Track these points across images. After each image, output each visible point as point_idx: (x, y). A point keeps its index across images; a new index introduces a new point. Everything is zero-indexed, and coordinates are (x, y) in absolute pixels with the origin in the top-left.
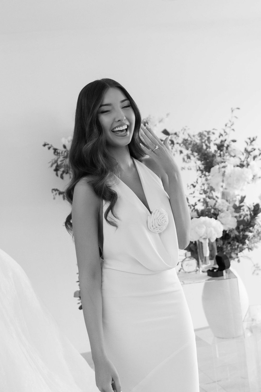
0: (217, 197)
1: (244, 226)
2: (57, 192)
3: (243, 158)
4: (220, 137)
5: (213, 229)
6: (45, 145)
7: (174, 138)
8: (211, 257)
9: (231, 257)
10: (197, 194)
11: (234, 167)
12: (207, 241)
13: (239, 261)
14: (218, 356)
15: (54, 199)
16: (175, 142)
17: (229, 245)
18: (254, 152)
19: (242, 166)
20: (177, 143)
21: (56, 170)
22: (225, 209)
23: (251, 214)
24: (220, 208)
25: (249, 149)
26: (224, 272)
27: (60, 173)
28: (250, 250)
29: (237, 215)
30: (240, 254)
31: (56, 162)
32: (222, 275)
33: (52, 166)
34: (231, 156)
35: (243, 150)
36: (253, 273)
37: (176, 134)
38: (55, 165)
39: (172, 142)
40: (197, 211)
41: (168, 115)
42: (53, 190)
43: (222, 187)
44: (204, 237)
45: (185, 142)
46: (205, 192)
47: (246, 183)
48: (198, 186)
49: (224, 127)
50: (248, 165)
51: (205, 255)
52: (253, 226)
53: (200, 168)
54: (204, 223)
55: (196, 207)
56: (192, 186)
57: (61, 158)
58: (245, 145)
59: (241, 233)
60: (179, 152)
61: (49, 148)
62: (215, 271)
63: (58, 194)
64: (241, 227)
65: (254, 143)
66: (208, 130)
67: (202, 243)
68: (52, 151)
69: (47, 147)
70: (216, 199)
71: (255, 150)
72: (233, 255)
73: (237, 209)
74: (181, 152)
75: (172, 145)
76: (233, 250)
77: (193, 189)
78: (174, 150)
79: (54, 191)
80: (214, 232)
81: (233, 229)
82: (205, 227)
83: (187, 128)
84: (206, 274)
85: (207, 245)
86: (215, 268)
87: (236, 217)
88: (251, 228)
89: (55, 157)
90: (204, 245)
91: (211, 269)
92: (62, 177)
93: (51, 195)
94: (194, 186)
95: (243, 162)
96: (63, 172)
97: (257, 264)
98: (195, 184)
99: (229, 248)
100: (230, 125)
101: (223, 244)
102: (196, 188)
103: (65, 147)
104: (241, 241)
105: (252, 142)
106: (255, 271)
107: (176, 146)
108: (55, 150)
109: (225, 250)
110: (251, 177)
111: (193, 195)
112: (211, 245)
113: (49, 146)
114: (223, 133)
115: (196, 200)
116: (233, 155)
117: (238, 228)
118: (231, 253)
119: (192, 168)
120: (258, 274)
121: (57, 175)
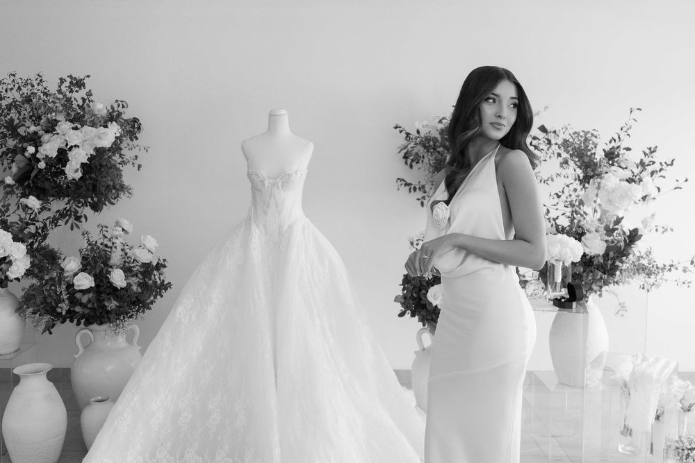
0: (585, 213)
1: (614, 253)
2: (402, 182)
3: (636, 171)
4: (610, 142)
5: (569, 250)
6: (396, 128)
7: (551, 136)
8: (564, 284)
9: (591, 289)
10: (561, 206)
11: (620, 180)
12: (561, 264)
13: (600, 295)
14: (566, 408)
15: (398, 189)
16: (553, 142)
17: (591, 274)
18: (652, 166)
19: (630, 181)
20: (556, 144)
21: (405, 157)
22: (593, 229)
23: (625, 240)
24: (586, 227)
25: (647, 160)
26: (574, 304)
27: (409, 161)
28: (616, 284)
29: (610, 239)
30: (605, 288)
31: (405, 147)
32: (571, 307)
33: (400, 152)
34: (620, 167)
35: (638, 162)
36: (617, 313)
37: (555, 132)
38: (405, 151)
39: (549, 142)
40: (557, 226)
41: (546, 108)
42: (398, 179)
43: (595, 202)
44: (556, 258)
45: (566, 144)
46: (572, 206)
47: (632, 203)
48: (563, 197)
49: (619, 132)
50: (641, 180)
51: (555, 281)
52: (627, 255)
53: (579, 177)
54: (561, 241)
55: (558, 222)
56: (555, 196)
57: (412, 145)
58: (642, 156)
59: (610, 262)
60: (556, 155)
61: (401, 132)
62: (563, 300)
63: (403, 185)
64: (611, 254)
65: (654, 154)
66: (586, 131)
67: (553, 265)
68: (404, 135)
69: (399, 129)
70: (584, 216)
71: (654, 163)
72: (594, 287)
73: (610, 231)
74: (559, 155)
75: (548, 146)
76: (595, 281)
77: (556, 200)
78: (550, 151)
79: (399, 181)
80: (569, 254)
81: (599, 255)
82: (560, 246)
83: (569, 127)
84: (552, 302)
85: (561, 268)
86: (563, 298)
87: (606, 241)
88: (624, 258)
89: (405, 143)
90: (556, 268)
91: (559, 298)
92: (411, 167)
93: (396, 185)
94: (559, 196)
95: (636, 176)
96: (412, 161)
97: (623, 303)
98: (560, 194)
99: (590, 278)
100: (626, 129)
101: (584, 272)
102: (560, 199)
103: (418, 132)
104: (608, 271)
105: (651, 152)
106: (619, 311)
107: (554, 148)
108: (408, 134)
109: (584, 278)
110: (640, 197)
111: (556, 207)
112: (564, 269)
113: (401, 129)
114: (616, 138)
115: (559, 213)
116: (624, 167)
117: (606, 255)
118: (592, 284)
119: (570, 176)
120: (622, 315)
121: (406, 163)
